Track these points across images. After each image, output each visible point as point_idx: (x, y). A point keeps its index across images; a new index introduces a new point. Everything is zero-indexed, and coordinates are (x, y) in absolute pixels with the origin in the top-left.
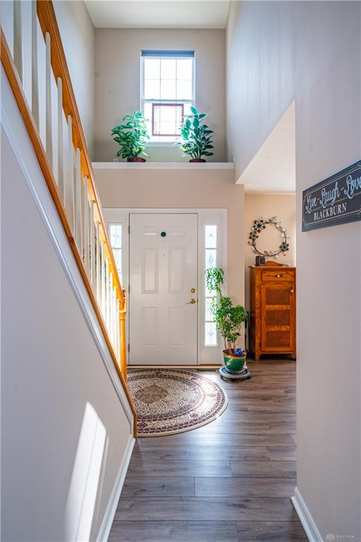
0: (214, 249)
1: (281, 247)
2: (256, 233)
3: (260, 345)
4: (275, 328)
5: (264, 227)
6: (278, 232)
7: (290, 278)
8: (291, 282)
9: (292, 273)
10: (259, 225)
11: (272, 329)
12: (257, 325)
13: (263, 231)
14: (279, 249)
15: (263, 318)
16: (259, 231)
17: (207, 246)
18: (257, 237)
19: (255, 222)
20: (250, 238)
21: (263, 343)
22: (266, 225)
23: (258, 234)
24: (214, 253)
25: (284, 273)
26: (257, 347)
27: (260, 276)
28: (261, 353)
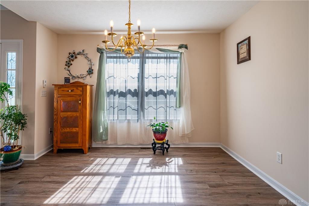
0: (14, 69)
1: (87, 71)
2: (70, 61)
3: (57, 142)
4: (68, 130)
5: (76, 58)
6: (86, 61)
7: (79, 92)
8: (81, 95)
9: (81, 89)
10: (73, 56)
11: (66, 130)
12: (55, 127)
13: (75, 60)
14: (87, 73)
15: (59, 122)
16: (73, 60)
17: (9, 68)
18: (71, 64)
19: (70, 53)
20: (66, 65)
21: (59, 140)
22: (78, 56)
23: (72, 62)
24: (14, 72)
25: (75, 88)
27: (57, 91)
28: (58, 148)
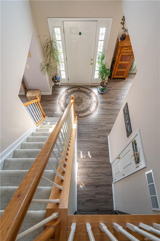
0: (102, 40)
3: (114, 75)
4: (121, 70)
11: (119, 70)
12: (114, 68)
15: (117, 67)
17: (100, 39)
21: (115, 74)
25: (131, 48)
26: (112, 76)
27: (120, 49)
